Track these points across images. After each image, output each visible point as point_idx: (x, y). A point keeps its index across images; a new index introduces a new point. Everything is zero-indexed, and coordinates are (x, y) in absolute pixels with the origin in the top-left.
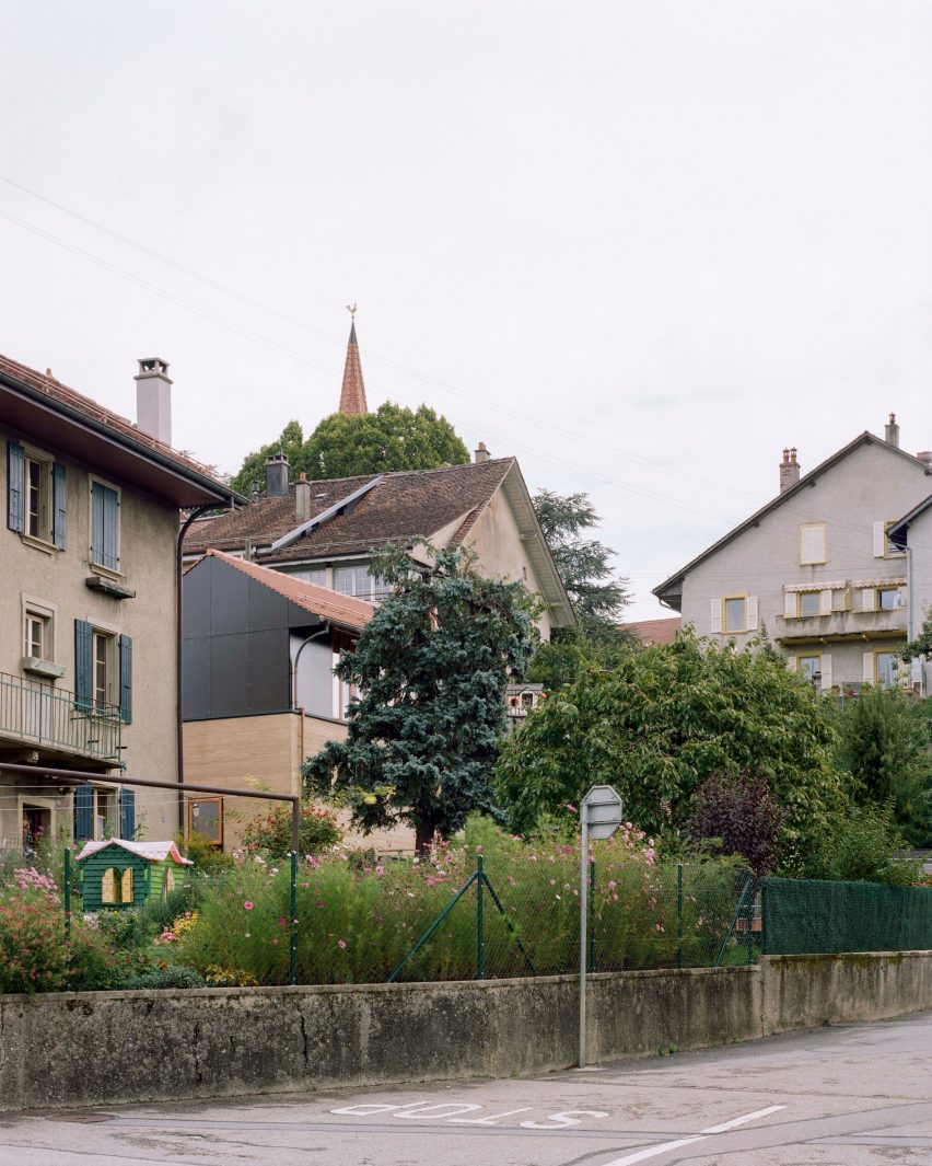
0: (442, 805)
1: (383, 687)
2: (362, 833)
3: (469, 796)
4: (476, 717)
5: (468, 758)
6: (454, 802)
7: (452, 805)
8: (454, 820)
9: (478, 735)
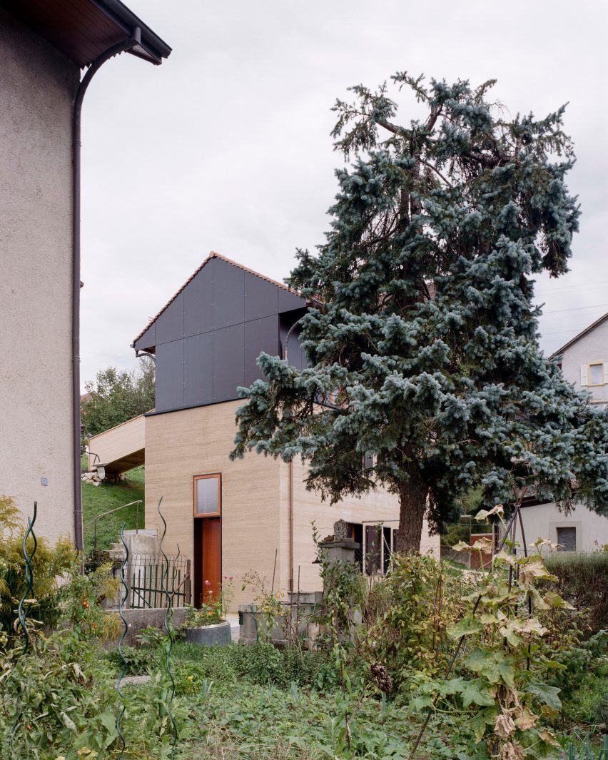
0: (443, 451)
1: (353, 290)
2: (329, 498)
3: (486, 438)
4: (496, 317)
5: (481, 381)
6: (462, 448)
7: (459, 452)
8: (461, 476)
9: (500, 344)
